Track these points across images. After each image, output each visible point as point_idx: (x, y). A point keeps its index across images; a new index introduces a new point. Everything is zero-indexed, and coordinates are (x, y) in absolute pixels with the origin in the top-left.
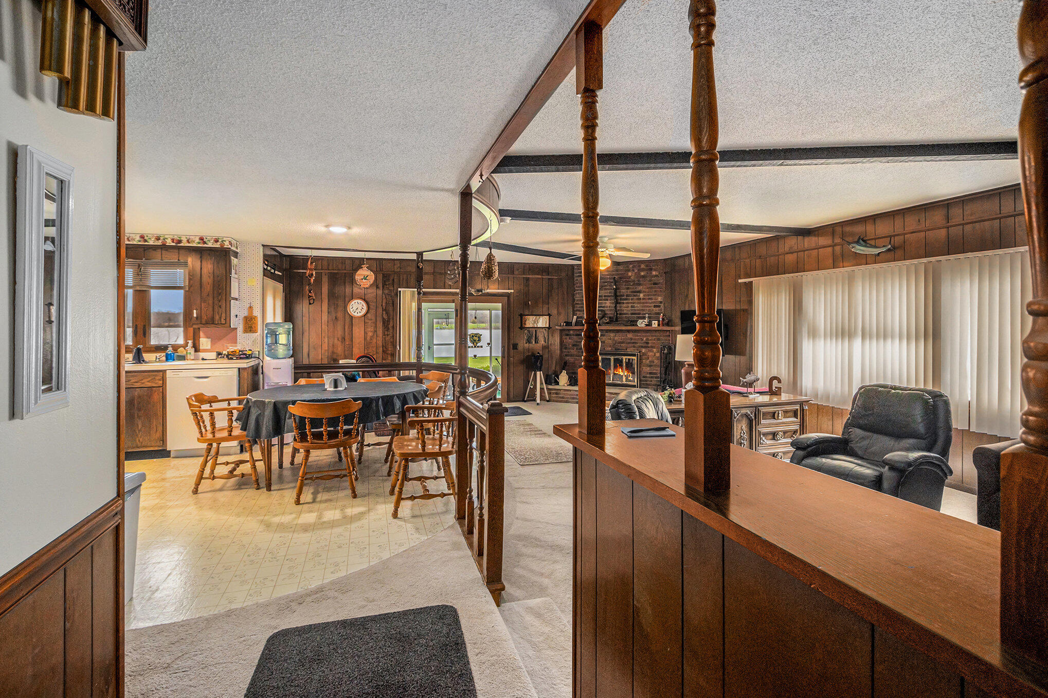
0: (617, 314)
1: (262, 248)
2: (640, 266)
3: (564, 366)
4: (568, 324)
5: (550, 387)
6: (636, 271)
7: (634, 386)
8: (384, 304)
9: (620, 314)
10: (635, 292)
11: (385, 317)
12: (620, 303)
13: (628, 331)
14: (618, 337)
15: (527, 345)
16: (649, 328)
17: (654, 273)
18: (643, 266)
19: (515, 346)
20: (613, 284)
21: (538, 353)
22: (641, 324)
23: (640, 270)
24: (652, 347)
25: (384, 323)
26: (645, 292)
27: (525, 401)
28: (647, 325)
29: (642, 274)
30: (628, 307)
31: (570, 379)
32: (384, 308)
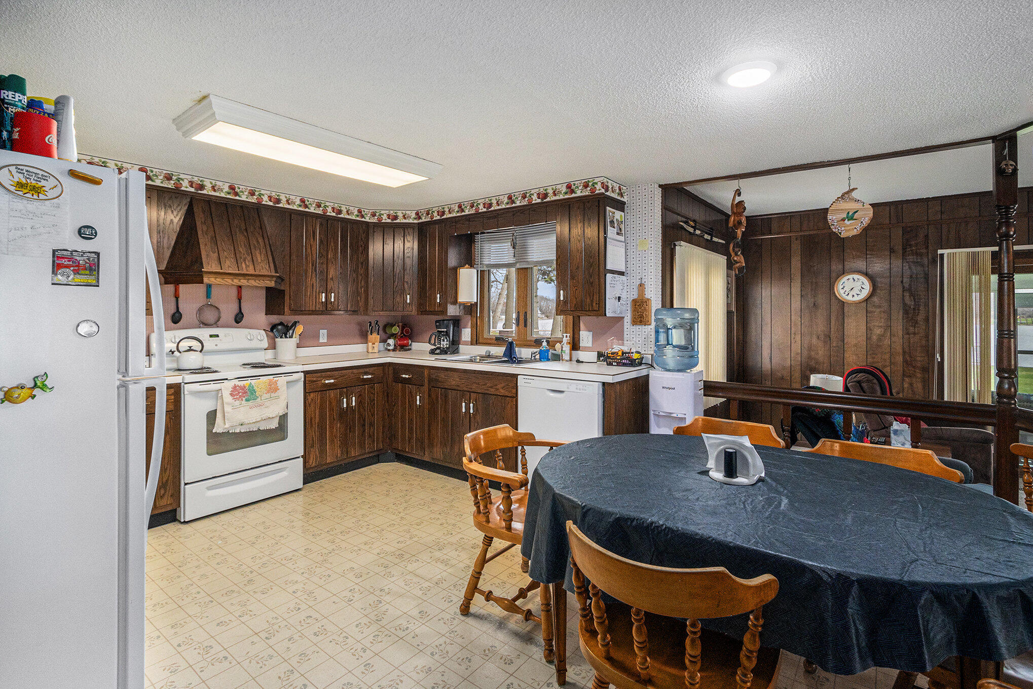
1: (658, 192)
8: (906, 281)
11: (908, 300)
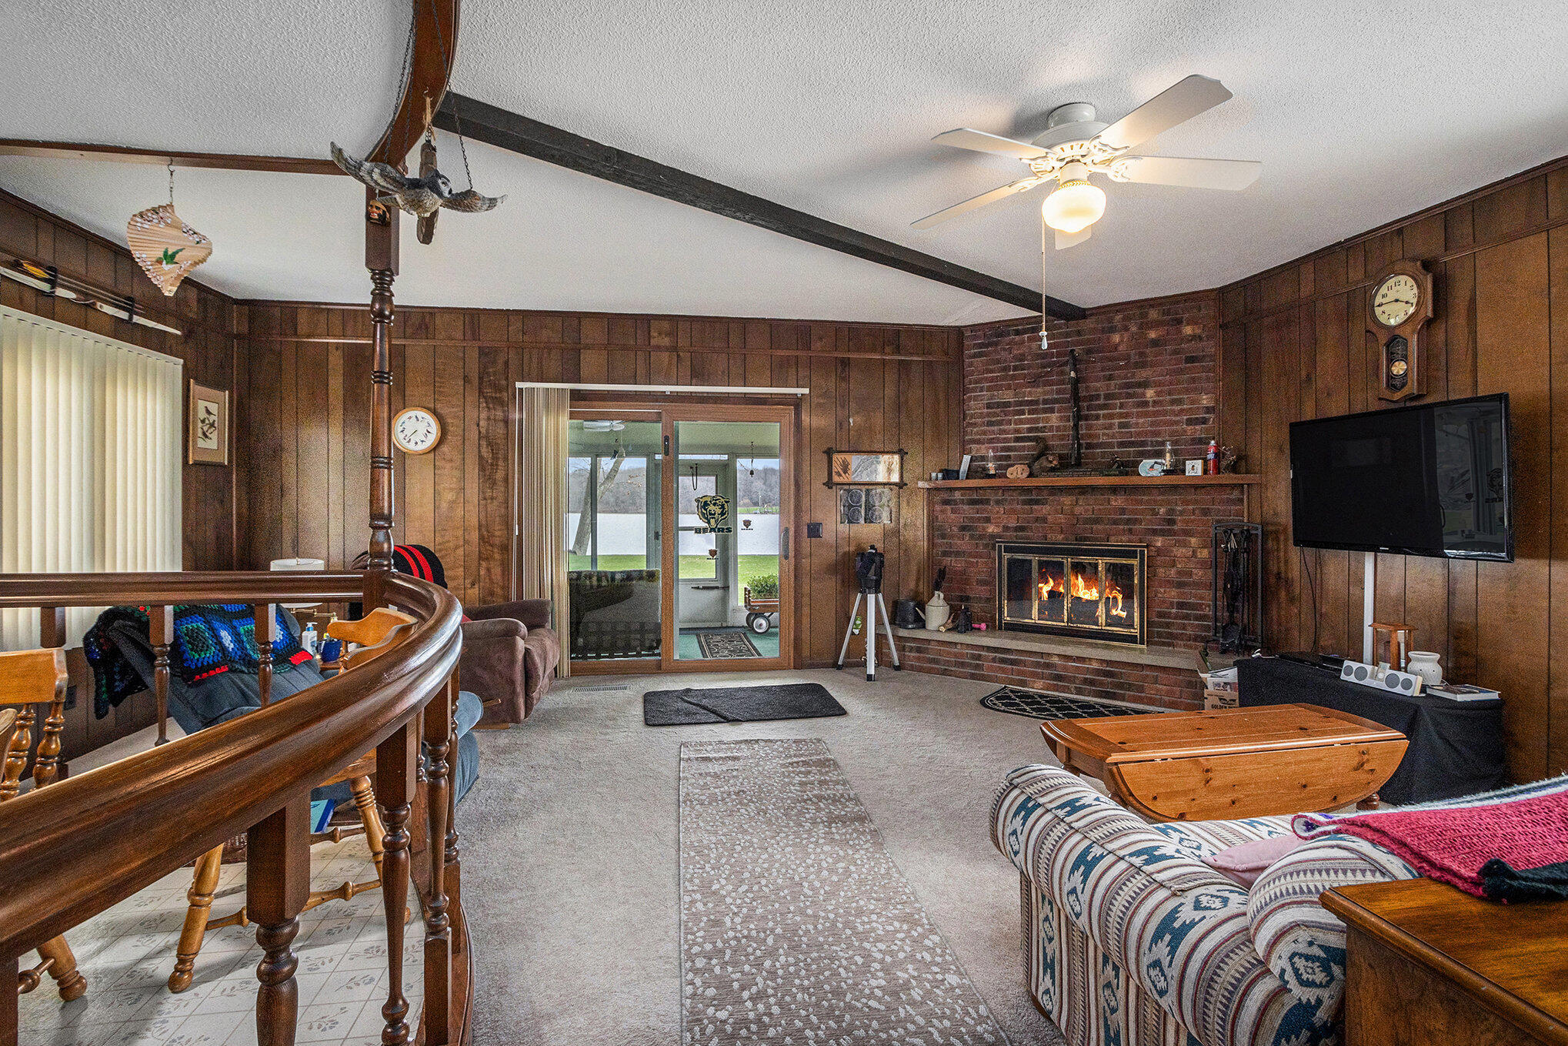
0: (1079, 445)
2: (1144, 315)
3: (939, 579)
4: (950, 474)
5: (903, 633)
6: (1134, 329)
7: (1132, 639)
8: (482, 423)
9: (1089, 446)
10: (1128, 386)
11: (485, 452)
12: (1087, 418)
13: (1114, 490)
14: (1084, 507)
15: (844, 528)
16: (1174, 479)
17: (1188, 330)
18: (1153, 314)
19: (814, 531)
20: (1067, 369)
21: (872, 547)
22: (1149, 469)
23: (1144, 326)
24: (1187, 533)
25: (482, 468)
26: (1159, 384)
27: (839, 668)
28: (1167, 472)
29: (1153, 335)
30: (1110, 427)
31: (954, 611)
32: (483, 431)
